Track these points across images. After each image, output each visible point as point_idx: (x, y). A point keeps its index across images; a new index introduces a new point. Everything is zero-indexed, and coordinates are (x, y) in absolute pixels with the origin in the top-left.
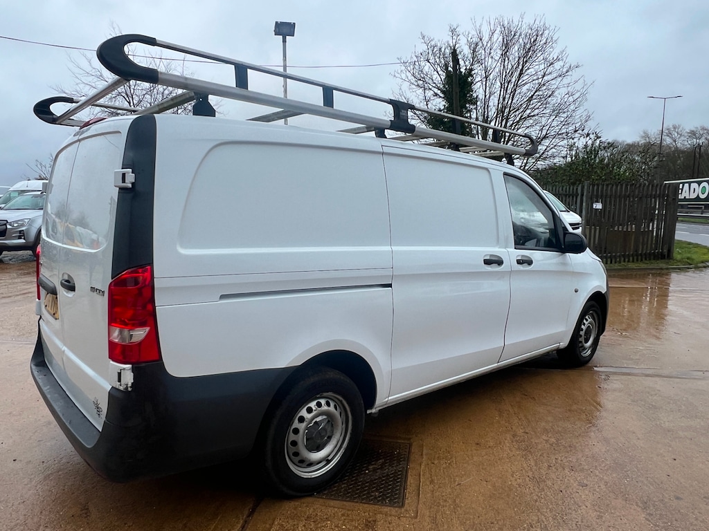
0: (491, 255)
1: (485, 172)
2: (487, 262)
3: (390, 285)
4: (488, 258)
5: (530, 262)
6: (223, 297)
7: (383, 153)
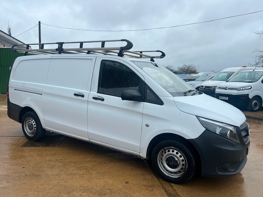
0: (79, 93)
1: (91, 60)
2: (75, 95)
3: (42, 95)
4: (77, 93)
5: (103, 100)
6: (15, 90)
7: (51, 59)
